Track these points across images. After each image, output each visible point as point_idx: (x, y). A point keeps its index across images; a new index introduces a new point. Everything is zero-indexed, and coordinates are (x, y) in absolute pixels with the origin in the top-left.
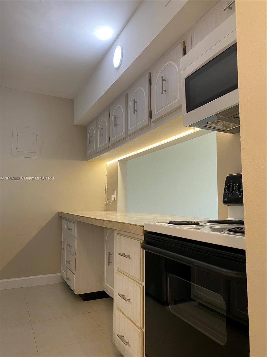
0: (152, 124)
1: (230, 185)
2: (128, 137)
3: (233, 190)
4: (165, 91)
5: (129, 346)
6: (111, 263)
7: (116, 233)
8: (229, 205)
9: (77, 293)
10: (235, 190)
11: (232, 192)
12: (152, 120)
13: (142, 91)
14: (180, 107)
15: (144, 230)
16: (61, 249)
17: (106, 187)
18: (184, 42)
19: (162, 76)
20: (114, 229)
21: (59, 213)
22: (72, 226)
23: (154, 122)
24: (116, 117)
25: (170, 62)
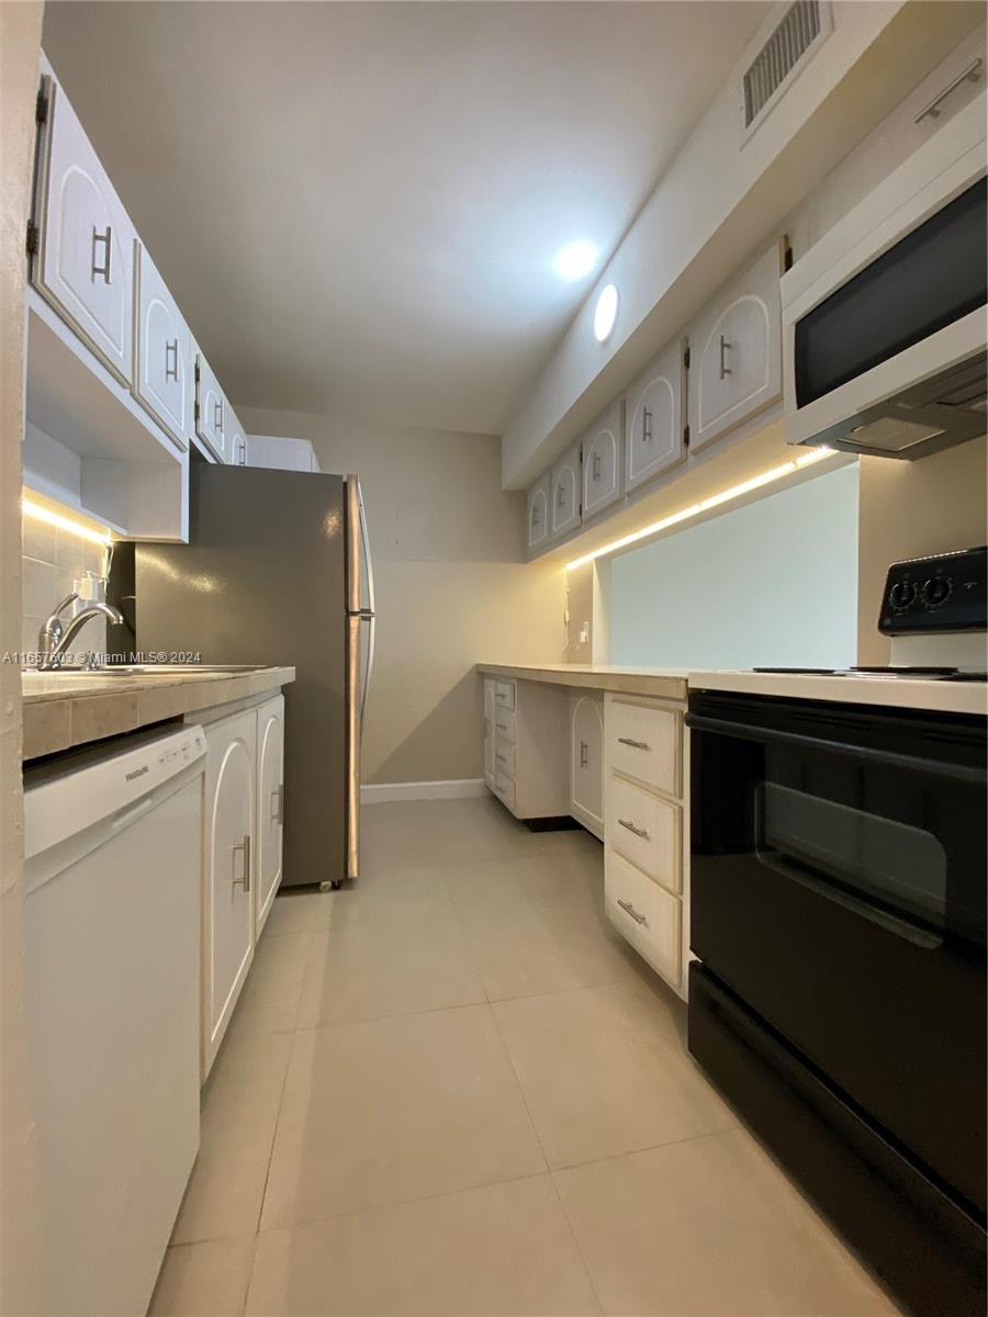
0: (691, 458)
1: (901, 586)
2: (626, 499)
3: (911, 595)
4: (728, 371)
5: (646, 925)
6: (586, 762)
7: (608, 697)
8: (893, 636)
9: (520, 816)
10: (916, 596)
11: (906, 602)
12: (692, 445)
13: (668, 383)
14: (777, 400)
15: (687, 688)
16: (485, 733)
17: (567, 616)
18: (786, 238)
19: (722, 337)
20: (603, 690)
21: (478, 666)
22: (505, 689)
23: (696, 452)
24: (597, 459)
25: (747, 297)
